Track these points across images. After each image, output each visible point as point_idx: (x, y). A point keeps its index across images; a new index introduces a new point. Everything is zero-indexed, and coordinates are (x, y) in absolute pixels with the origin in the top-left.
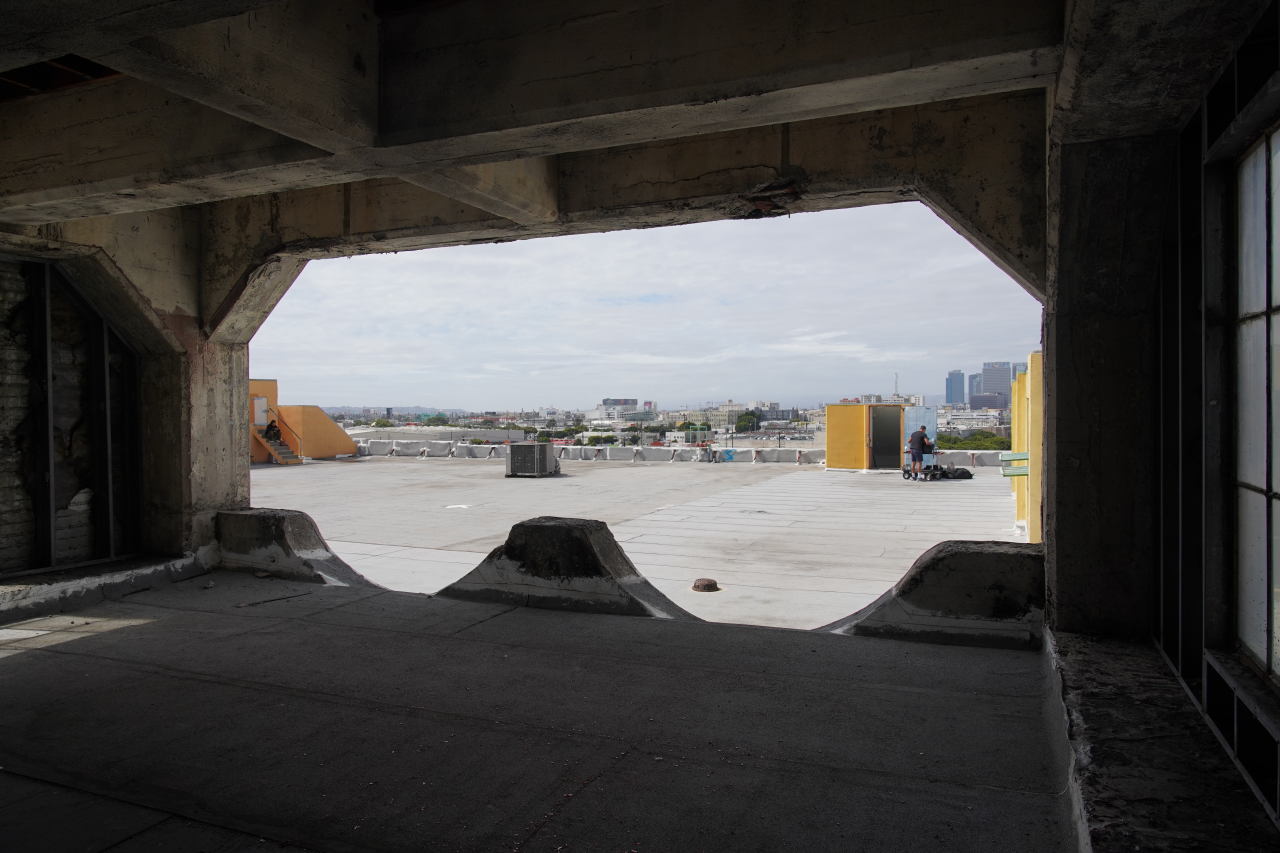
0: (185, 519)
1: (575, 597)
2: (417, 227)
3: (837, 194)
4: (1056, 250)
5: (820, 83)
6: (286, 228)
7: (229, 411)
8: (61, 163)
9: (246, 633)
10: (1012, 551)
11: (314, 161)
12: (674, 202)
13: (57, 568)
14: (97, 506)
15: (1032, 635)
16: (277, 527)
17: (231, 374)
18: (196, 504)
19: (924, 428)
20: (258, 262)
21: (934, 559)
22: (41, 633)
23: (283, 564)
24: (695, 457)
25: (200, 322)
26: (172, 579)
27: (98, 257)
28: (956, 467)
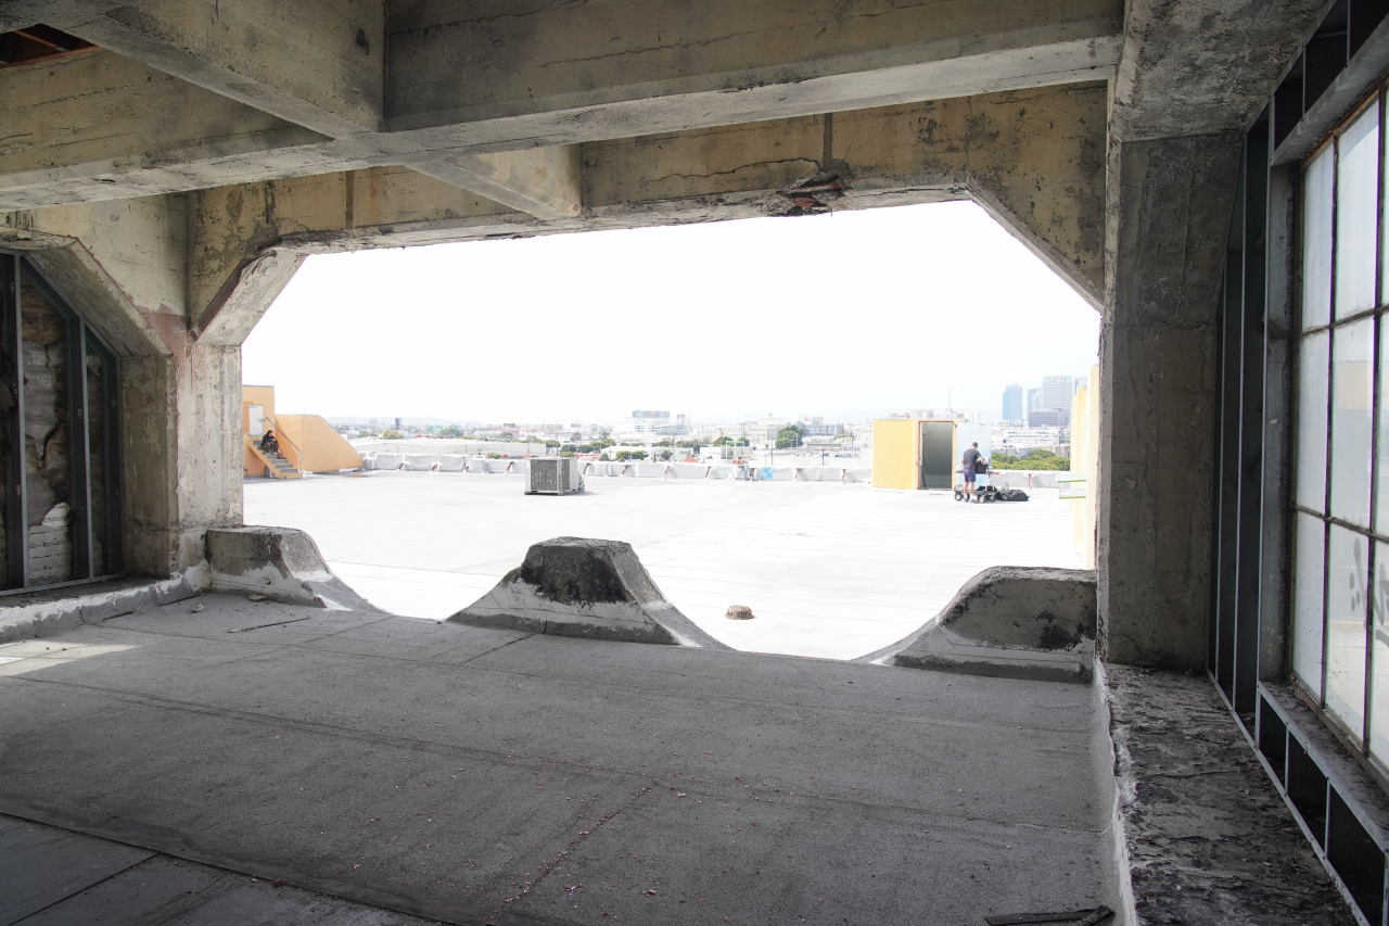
0: (172, 536)
1: (597, 623)
2: (427, 220)
3: (883, 191)
4: (1115, 255)
5: (864, 70)
6: (282, 219)
7: (219, 420)
8: (31, 144)
9: (238, 660)
10: (1063, 578)
11: (312, 146)
12: (707, 198)
13: (30, 589)
14: (74, 521)
15: (1082, 668)
16: (273, 545)
17: (221, 378)
18: (184, 520)
19: (976, 445)
20: (251, 256)
21: (979, 585)
22: (13, 659)
23: (280, 586)
24: (730, 475)
25: (188, 323)
26: (158, 602)
27: (74, 248)
28: (1011, 488)
